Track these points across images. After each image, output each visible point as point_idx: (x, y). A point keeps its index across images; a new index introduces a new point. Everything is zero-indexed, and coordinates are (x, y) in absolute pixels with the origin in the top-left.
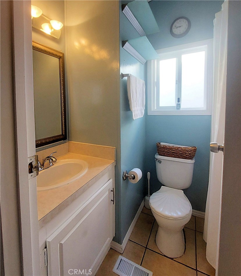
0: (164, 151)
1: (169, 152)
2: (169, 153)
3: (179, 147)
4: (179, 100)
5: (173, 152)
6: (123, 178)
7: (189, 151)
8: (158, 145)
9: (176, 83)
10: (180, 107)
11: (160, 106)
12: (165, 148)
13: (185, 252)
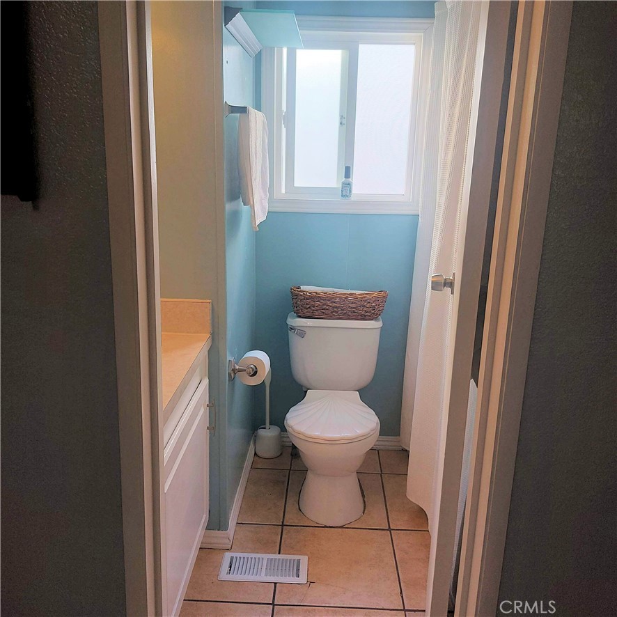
0: (314, 307)
1: (325, 306)
2: (324, 309)
3: (349, 294)
4: (348, 172)
5: (336, 307)
6: (230, 374)
7: (372, 301)
8: (296, 292)
9: (341, 123)
10: (350, 191)
11: (297, 184)
12: (315, 297)
13: (364, 511)
